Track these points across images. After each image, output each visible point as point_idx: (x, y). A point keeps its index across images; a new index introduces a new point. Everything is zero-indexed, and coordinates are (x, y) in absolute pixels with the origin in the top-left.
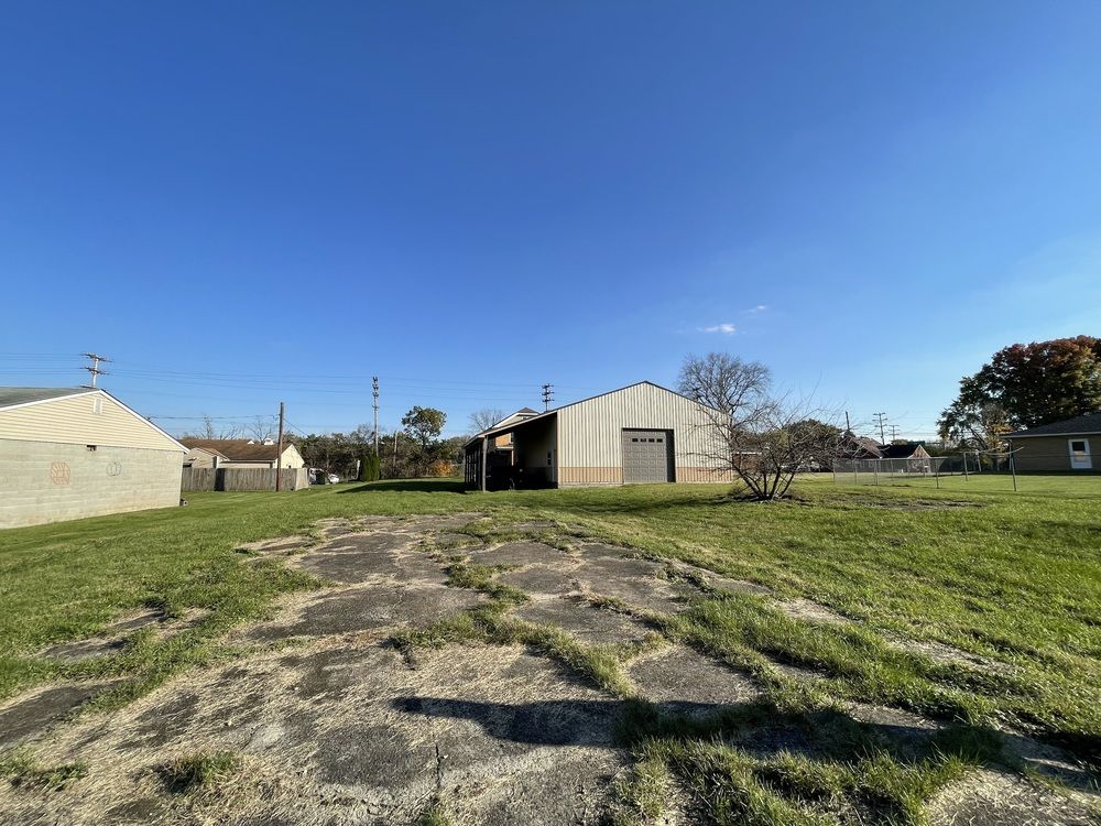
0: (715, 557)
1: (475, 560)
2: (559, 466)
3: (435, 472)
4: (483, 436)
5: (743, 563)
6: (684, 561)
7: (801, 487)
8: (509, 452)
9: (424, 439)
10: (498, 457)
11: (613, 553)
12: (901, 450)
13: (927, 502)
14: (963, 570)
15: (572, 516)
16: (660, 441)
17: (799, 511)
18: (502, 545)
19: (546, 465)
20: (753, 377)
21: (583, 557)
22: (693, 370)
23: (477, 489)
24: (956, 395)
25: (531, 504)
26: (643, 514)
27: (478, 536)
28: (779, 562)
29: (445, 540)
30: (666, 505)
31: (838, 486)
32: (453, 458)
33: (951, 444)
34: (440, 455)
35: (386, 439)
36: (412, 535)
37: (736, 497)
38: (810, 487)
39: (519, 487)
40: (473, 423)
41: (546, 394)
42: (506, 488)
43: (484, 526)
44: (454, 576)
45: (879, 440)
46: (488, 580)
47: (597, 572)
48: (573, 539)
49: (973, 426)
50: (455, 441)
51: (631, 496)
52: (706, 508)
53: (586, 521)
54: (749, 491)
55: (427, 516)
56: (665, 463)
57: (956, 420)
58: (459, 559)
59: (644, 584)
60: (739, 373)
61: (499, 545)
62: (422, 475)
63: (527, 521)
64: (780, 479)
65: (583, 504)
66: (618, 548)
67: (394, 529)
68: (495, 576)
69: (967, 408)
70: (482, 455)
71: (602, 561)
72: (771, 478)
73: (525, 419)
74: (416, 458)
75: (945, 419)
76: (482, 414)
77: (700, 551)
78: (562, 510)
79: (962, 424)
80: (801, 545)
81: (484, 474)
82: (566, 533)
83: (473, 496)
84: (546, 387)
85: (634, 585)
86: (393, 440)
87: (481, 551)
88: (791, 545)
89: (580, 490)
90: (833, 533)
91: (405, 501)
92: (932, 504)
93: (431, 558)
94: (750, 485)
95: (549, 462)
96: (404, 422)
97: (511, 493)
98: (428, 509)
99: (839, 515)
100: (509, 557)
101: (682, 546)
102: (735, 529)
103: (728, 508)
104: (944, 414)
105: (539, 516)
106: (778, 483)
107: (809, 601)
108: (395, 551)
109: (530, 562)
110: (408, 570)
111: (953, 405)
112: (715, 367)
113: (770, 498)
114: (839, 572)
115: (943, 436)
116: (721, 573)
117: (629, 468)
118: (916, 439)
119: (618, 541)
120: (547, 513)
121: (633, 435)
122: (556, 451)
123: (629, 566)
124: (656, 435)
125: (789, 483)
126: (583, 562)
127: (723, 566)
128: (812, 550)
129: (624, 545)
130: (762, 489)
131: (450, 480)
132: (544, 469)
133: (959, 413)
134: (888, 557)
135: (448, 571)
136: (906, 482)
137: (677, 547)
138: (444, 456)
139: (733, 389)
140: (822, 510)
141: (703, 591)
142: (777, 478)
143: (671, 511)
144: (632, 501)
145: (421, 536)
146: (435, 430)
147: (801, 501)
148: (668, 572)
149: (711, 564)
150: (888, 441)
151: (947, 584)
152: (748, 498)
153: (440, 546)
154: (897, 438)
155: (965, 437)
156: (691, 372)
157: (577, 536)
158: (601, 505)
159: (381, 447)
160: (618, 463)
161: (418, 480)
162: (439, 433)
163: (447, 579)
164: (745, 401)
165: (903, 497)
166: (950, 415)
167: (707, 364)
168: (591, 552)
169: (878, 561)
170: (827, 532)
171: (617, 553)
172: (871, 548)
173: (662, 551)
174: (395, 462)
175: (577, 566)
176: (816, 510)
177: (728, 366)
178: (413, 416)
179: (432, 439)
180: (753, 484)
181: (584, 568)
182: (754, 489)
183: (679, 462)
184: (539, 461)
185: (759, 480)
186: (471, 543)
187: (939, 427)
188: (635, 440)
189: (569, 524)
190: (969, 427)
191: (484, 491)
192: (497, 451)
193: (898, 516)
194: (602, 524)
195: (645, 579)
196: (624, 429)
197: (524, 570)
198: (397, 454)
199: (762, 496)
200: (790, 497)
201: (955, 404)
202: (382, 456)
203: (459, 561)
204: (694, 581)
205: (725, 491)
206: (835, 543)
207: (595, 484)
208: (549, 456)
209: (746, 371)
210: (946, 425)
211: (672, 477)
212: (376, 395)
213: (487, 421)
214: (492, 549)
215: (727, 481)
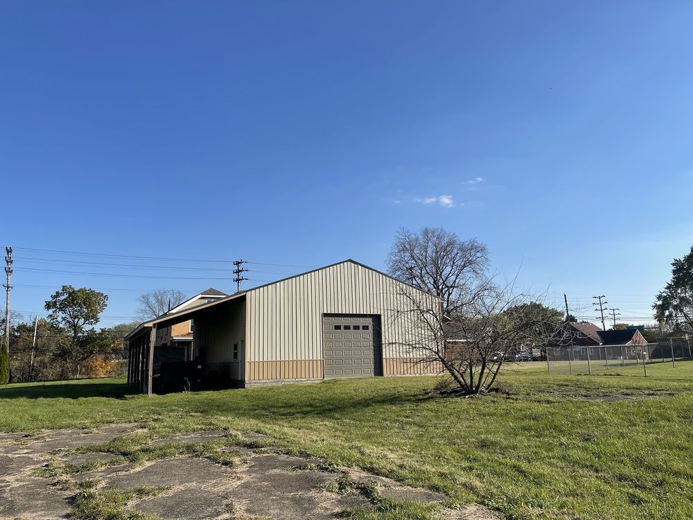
0: (399, 462)
1: (112, 484)
2: (247, 359)
3: (89, 371)
4: (151, 325)
5: (427, 467)
6: (364, 469)
7: (511, 379)
8: (187, 343)
9: (76, 328)
10: (171, 350)
11: (285, 465)
12: (620, 336)
13: (628, 392)
14: (638, 462)
15: (253, 422)
16: (365, 328)
17: (503, 404)
18: (153, 463)
19: (231, 359)
20: (470, 256)
21: (249, 472)
22: (406, 247)
23: (142, 392)
24: (669, 278)
25: (205, 409)
26: (337, 415)
27: (124, 454)
28: (465, 464)
29: (80, 460)
30: (366, 403)
31: (550, 377)
32: (115, 351)
33: (668, 329)
34: (97, 349)
35: (22, 328)
36: (35, 456)
37: (443, 391)
38: (521, 378)
39: (196, 388)
40: (143, 306)
41: (238, 272)
42: (181, 390)
43: (135, 441)
44: (78, 506)
45: (599, 325)
46: (121, 509)
47: (259, 490)
48: (242, 450)
49: (686, 310)
50: (119, 330)
51: (329, 394)
52: (408, 406)
53: (267, 427)
54: (455, 385)
55: (63, 431)
56: (370, 354)
57: (670, 303)
58: (90, 485)
59: (310, 500)
60: (455, 251)
61: (148, 464)
62: (70, 375)
63: (194, 430)
64: (486, 371)
65: (271, 407)
66: (292, 459)
67: (12, 450)
68: (131, 503)
69: (679, 291)
70: (149, 348)
71: (270, 476)
72: (477, 370)
73: (209, 302)
74: (63, 354)
75: (660, 303)
76: (156, 296)
77: (385, 456)
78: (243, 414)
79: (675, 307)
80: (494, 444)
81: (150, 373)
82: (238, 444)
83: (134, 402)
84: (238, 263)
85: (297, 501)
86: (31, 330)
87: (124, 473)
88: (483, 445)
89: (271, 389)
90: (528, 429)
91: (37, 412)
92: (632, 394)
93: (54, 485)
94: (456, 378)
95: (236, 356)
96: (48, 306)
97: (186, 395)
98: (65, 422)
99: (540, 409)
100: (155, 478)
101: (368, 451)
102: (431, 429)
103: (431, 405)
104: (659, 298)
105: (211, 424)
106: (485, 375)
107: (482, 506)
108: (7, 478)
109: (181, 483)
110: (20, 501)
111: (667, 288)
112: (430, 244)
113: (476, 391)
114: (523, 472)
115: (659, 321)
116: (399, 481)
117: (330, 361)
118: (636, 324)
119: (295, 449)
120: (222, 420)
121: (336, 322)
122: (243, 341)
123: (298, 479)
124: (361, 322)
125: (495, 374)
126: (246, 478)
127: (405, 473)
128: (504, 450)
129: (301, 454)
130: (468, 381)
131: (108, 381)
132: (229, 363)
133: (673, 297)
134: (575, 454)
135: (72, 500)
136: (619, 370)
137: (363, 454)
138: (103, 349)
139: (449, 269)
140: (525, 404)
141: (373, 503)
142: (483, 369)
143: (368, 412)
144: (328, 401)
145: (48, 457)
146: (92, 317)
147: (508, 394)
148: (340, 484)
149: (392, 471)
150: (609, 326)
151: (621, 478)
152: (455, 393)
153: (71, 469)
154: (618, 322)
155: (679, 321)
156: (405, 249)
157: (250, 446)
158: (292, 406)
159: (14, 340)
160: (318, 355)
161: (64, 382)
162: (97, 321)
163: (69, 510)
164: (462, 282)
165: (609, 387)
166: (665, 299)
167: (421, 240)
168: (262, 465)
169: (564, 458)
170: (524, 428)
171: (291, 463)
172: (561, 444)
173: (343, 459)
174: (33, 359)
175: (239, 483)
176: (519, 405)
177: (443, 243)
178: (62, 298)
179: (87, 328)
180: (459, 376)
181: (246, 486)
182: (459, 382)
183: (387, 353)
184: (222, 355)
185: (464, 372)
186: (112, 463)
187: (655, 311)
188: (338, 327)
189: (245, 432)
190: (682, 311)
191: (150, 395)
192: (173, 342)
193: (596, 408)
194: (285, 430)
195: (312, 493)
196: (326, 315)
197: (171, 493)
198: (36, 349)
199: (468, 390)
200: (497, 390)
201: (669, 287)
202: (14, 351)
203: (90, 487)
204: (366, 491)
205: (431, 385)
206: (529, 440)
207: (290, 381)
208: (236, 347)
209: (462, 249)
210: (661, 308)
211: (379, 371)
212: (9, 271)
213: (161, 304)
214: (138, 469)
215: (434, 374)
